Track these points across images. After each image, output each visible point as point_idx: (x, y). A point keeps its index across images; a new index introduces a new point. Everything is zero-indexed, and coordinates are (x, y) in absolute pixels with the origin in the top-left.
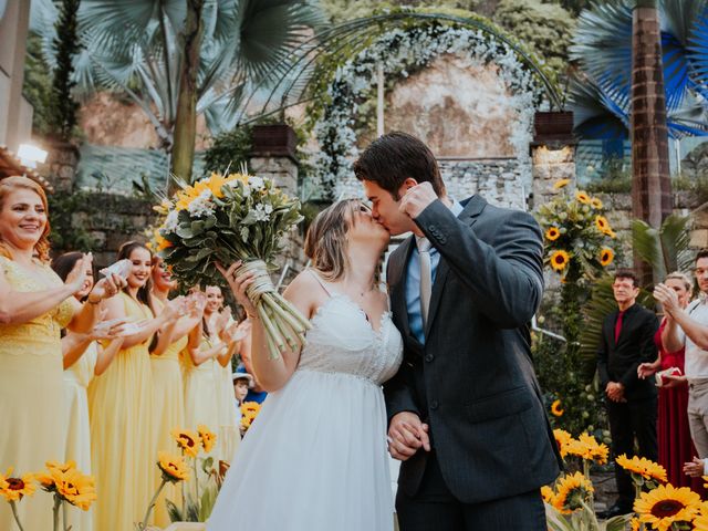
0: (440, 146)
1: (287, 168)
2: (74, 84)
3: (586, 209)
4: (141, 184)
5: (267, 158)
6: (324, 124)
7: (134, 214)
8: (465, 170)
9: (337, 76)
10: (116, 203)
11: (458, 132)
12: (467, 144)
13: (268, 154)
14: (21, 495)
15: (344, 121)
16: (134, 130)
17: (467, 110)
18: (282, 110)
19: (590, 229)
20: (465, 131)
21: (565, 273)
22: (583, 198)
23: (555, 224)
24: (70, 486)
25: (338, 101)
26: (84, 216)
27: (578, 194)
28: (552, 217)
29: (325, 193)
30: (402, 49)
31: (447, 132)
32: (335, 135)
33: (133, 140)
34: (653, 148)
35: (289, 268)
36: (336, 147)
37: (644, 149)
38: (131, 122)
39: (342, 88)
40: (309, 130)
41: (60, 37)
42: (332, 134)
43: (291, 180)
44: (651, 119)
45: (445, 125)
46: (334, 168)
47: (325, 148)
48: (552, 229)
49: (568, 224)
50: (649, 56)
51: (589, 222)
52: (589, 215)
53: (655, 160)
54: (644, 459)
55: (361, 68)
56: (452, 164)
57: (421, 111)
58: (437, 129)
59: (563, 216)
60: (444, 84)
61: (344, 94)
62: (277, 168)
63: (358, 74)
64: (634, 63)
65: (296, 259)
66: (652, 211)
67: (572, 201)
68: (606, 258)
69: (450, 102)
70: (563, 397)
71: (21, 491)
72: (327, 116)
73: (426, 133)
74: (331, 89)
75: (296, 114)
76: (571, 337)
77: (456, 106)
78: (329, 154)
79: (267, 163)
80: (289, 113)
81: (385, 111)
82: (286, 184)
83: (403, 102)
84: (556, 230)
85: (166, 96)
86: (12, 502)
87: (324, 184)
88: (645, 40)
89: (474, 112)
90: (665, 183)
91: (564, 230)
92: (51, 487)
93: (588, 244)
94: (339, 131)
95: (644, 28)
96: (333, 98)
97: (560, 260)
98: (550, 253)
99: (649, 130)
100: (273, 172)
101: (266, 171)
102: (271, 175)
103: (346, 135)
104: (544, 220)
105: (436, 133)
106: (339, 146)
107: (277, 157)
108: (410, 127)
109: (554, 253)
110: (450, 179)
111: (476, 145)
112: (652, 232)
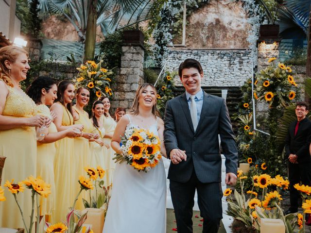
0: (212, 43)
1: (139, 51)
3: (283, 72)
4: (71, 58)
5: (130, 46)
6: (157, 31)
7: (67, 72)
8: (224, 55)
9: (164, 7)
10: (59, 67)
11: (221, 36)
12: (226, 42)
13: (130, 44)
14: (18, 192)
15: (167, 30)
16: (67, 34)
17: (226, 26)
18: (137, 23)
19: (285, 82)
20: (225, 36)
21: (271, 103)
22: (282, 67)
23: (268, 79)
24: (39, 187)
25: (164, 19)
26: (45, 73)
27: (280, 64)
28: (267, 76)
29: (157, 64)
31: (216, 36)
32: (163, 36)
33: (67, 38)
38: (66, 30)
39: (166, 13)
40: (150, 33)
42: (161, 36)
43: (141, 57)
45: (215, 33)
46: (162, 52)
47: (157, 43)
48: (266, 81)
49: (274, 79)
51: (284, 78)
52: (285, 75)
54: (307, 186)
55: (176, 3)
56: (218, 52)
57: (204, 26)
58: (211, 35)
59: (272, 75)
60: (215, 13)
61: (167, 16)
63: (174, 6)
67: (277, 68)
68: (292, 96)
69: (218, 21)
70: (267, 161)
71: (18, 190)
72: (158, 27)
73: (206, 37)
74: (161, 13)
75: (144, 25)
76: (272, 133)
77: (221, 24)
78: (159, 46)
79: (130, 49)
80: (141, 24)
81: (187, 26)
82: (138, 59)
83: (195, 22)
84: (268, 82)
85: (82, 16)
86: (14, 194)
87: (157, 59)
89: (230, 27)
91: (272, 82)
92: (30, 187)
93: (283, 89)
94: (164, 34)
96: (162, 18)
97: (269, 96)
98: (264, 93)
100: (134, 53)
101: (129, 53)
102: (132, 54)
103: (168, 36)
104: (262, 77)
105: (211, 37)
106: (164, 42)
107: (134, 46)
108: (198, 34)
109: (267, 93)
110: (217, 59)
111: (230, 43)
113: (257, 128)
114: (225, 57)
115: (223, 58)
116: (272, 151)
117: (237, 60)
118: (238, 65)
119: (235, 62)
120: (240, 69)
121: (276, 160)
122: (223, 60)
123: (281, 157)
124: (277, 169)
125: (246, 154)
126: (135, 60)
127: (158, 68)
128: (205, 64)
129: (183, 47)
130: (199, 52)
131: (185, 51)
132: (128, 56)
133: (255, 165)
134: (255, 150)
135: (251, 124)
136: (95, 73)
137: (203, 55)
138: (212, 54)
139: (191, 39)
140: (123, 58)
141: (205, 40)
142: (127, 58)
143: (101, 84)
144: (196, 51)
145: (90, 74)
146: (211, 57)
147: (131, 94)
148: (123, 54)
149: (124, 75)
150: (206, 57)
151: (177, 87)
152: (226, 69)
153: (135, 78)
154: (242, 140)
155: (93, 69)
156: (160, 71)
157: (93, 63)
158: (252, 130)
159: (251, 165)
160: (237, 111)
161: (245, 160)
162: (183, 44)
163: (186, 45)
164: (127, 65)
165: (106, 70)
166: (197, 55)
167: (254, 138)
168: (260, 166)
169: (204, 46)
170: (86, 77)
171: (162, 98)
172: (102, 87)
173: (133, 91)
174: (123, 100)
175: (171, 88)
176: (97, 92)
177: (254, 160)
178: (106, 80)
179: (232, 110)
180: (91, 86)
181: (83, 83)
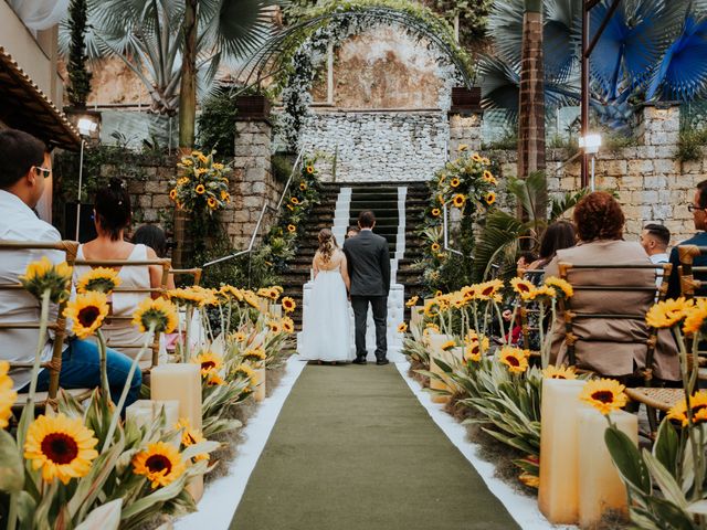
0: (382, 97)
1: (264, 130)
2: (87, 57)
3: (478, 165)
4: (151, 142)
5: (248, 122)
6: (288, 90)
7: (146, 166)
8: (403, 120)
9: (298, 50)
11: (398, 84)
12: (406, 95)
13: (249, 118)
15: (304, 87)
16: (106, 81)
17: (407, 64)
18: (258, 82)
19: (480, 180)
20: (404, 83)
21: (463, 209)
22: (476, 158)
23: (457, 176)
25: (299, 70)
26: (109, 167)
27: (472, 154)
28: (456, 170)
29: (290, 146)
30: (351, 27)
31: (388, 84)
32: (297, 98)
33: (107, 90)
34: (533, 119)
35: (267, 206)
36: (298, 109)
37: (527, 119)
38: (104, 74)
39: (303, 60)
40: (276, 94)
41: (73, 18)
42: (295, 98)
43: (267, 139)
44: (532, 97)
45: (387, 77)
46: (297, 126)
47: (288, 110)
48: (455, 179)
49: (465, 176)
50: (533, 50)
51: (479, 175)
52: (481, 169)
53: (534, 128)
55: (318, 43)
56: (393, 114)
57: (366, 65)
58: (380, 81)
59: (463, 170)
60: (386, 40)
61: (304, 65)
62: (256, 129)
63: (315, 48)
64: (523, 54)
65: (271, 199)
66: (530, 165)
67: (469, 160)
68: (491, 199)
69: (391, 56)
72: (291, 83)
73: (370, 85)
74: (293, 61)
75: (268, 84)
76: (467, 252)
77: (396, 60)
78: (292, 114)
79: (248, 126)
80: (263, 83)
81: (334, 64)
82: (263, 142)
83: (350, 57)
84: (458, 180)
85: (159, 65)
87: (289, 138)
88: (531, 37)
89: (413, 66)
90: (541, 145)
91: (463, 180)
93: (479, 189)
94: (300, 95)
95: (531, 28)
96: (295, 68)
97: (459, 200)
98: (453, 196)
99: (530, 105)
100: (254, 133)
101: (248, 132)
102: (252, 135)
103: (306, 98)
104: (449, 173)
105: (379, 85)
106: (300, 108)
107: (255, 121)
108: (356, 80)
109: (456, 196)
110: (390, 129)
111: (414, 96)
112: (521, 182)
113: (449, 246)
114: (405, 124)
115: (401, 126)
117: (427, 128)
118: (428, 138)
119: (422, 132)
120: (433, 146)
122: (402, 129)
125: (435, 286)
126: (257, 145)
127: (292, 153)
128: (371, 137)
129: (330, 106)
130: (359, 115)
131: (332, 114)
132: (246, 138)
134: (447, 279)
135: (441, 241)
136: (206, 170)
137: (365, 121)
138: (381, 118)
139: (342, 88)
140: (237, 141)
141: (368, 92)
142: (244, 141)
143: (215, 188)
144: (353, 114)
145: (197, 172)
146: (381, 124)
147: (254, 199)
148: (238, 134)
149: (240, 168)
150: (371, 124)
151: (324, 184)
152: (407, 145)
153: (259, 173)
154: (429, 266)
155: (200, 164)
156: (296, 159)
157: (201, 155)
158: (443, 250)
160: (422, 221)
162: (330, 101)
163: (334, 104)
164: (243, 153)
165: (221, 166)
166: (355, 121)
167: (445, 262)
169: (367, 101)
170: (191, 176)
171: (301, 204)
172: (217, 192)
173: (255, 194)
174: (241, 209)
175: (315, 186)
176: (209, 200)
178: (222, 181)
179: (414, 220)
180: (200, 189)
181: (186, 187)
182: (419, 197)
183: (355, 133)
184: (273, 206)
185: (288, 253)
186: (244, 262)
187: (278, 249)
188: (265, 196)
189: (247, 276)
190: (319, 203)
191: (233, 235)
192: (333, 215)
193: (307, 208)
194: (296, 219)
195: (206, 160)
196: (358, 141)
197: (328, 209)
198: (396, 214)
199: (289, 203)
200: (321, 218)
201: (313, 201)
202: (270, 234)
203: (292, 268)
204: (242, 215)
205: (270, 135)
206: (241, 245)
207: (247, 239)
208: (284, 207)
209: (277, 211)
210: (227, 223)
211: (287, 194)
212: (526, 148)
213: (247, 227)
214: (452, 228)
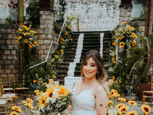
1: (50, 14)
3: (130, 31)
4: (9, 19)
5: (44, 11)
7: (8, 28)
8: (104, 3)
13: (45, 9)
19: (130, 36)
21: (124, 48)
22: (129, 28)
23: (121, 35)
27: (128, 26)
28: (121, 33)
29: (61, 18)
35: (53, 43)
36: (63, 3)
46: (63, 10)
48: (121, 36)
49: (125, 35)
52: (131, 32)
53: (152, 13)
56: (100, 1)
59: (124, 32)
62: (48, 14)
65: (54, 40)
66: (150, 28)
67: (126, 29)
68: (134, 44)
70: (122, 78)
78: (62, 5)
79: (44, 12)
82: (50, 19)
84: (122, 37)
87: (60, 15)
91: (124, 37)
93: (130, 40)
97: (122, 45)
98: (120, 43)
100: (47, 15)
101: (44, 15)
102: (46, 16)
104: (119, 34)
106: (65, 3)
107: (47, 10)
109: (121, 43)
110: (99, 7)
112: (146, 38)
113: (118, 59)
114: (104, 5)
115: (102, 5)
116: (124, 73)
117: (112, 6)
118: (112, 10)
119: (110, 8)
120: (114, 13)
121: (127, 78)
122: (103, 7)
123: (129, 76)
124: (127, 82)
125: (112, 74)
126: (48, 20)
127: (62, 21)
128: (92, 10)
132: (44, 17)
133: (116, 80)
134: (117, 72)
135: (115, 56)
136: (28, 33)
137: (90, 4)
138: (96, 3)
140: (41, 18)
143: (32, 40)
144: (85, 1)
145: (25, 34)
146: (96, 5)
147: (47, 40)
148: (41, 15)
149: (42, 29)
150: (92, 5)
151: (74, 32)
152: (105, 13)
153: (49, 31)
154: (111, 66)
155: (25, 31)
156: (63, 23)
157: (26, 27)
158: (116, 60)
159: (114, 80)
160: (109, 47)
161: (111, 77)
164: (43, 23)
166: (86, 4)
168: (119, 81)
170: (23, 36)
171: (65, 41)
173: (48, 39)
174: (43, 45)
175: (71, 34)
176: (30, 45)
177: (116, 77)
178: (34, 37)
179: (106, 46)
180: (26, 41)
181: (21, 40)
182: (108, 37)
183: (86, 8)
184: (55, 43)
185: (61, 61)
186: (45, 65)
187: (57, 60)
188: (52, 39)
189: (45, 71)
190: (72, 40)
191: (41, 54)
192: (77, 44)
193: (67, 42)
194: (63, 47)
195: (28, 29)
196: (87, 11)
197: (75, 42)
198: (99, 44)
199: (61, 41)
200: (73, 46)
201: (70, 39)
202: (54, 54)
203: (62, 66)
204: (44, 47)
205: (53, 15)
206: (44, 58)
207: (46, 55)
208: (59, 42)
209: (56, 44)
210: (38, 50)
211: (60, 37)
212: (148, 21)
213: (45, 51)
214: (119, 51)
